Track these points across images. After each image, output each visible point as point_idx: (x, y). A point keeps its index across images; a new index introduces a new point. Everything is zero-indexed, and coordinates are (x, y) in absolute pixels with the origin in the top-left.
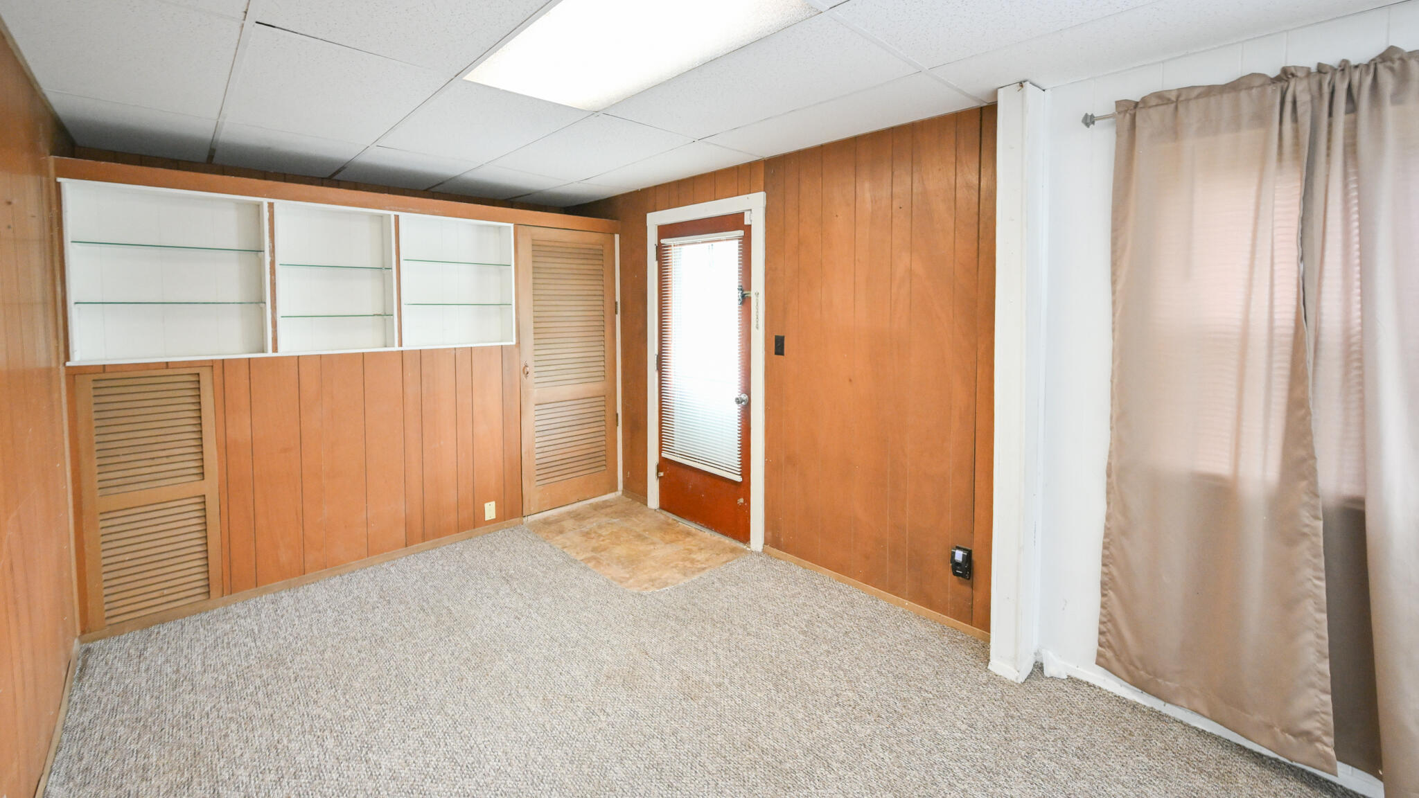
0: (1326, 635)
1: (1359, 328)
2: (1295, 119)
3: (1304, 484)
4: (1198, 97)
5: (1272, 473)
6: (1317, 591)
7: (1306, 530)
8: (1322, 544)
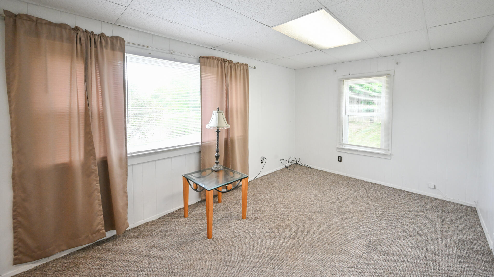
0: (100, 199)
1: (102, 110)
2: (81, 44)
3: (92, 157)
4: (45, 24)
5: (82, 157)
6: (97, 187)
7: (94, 171)
8: (98, 173)
